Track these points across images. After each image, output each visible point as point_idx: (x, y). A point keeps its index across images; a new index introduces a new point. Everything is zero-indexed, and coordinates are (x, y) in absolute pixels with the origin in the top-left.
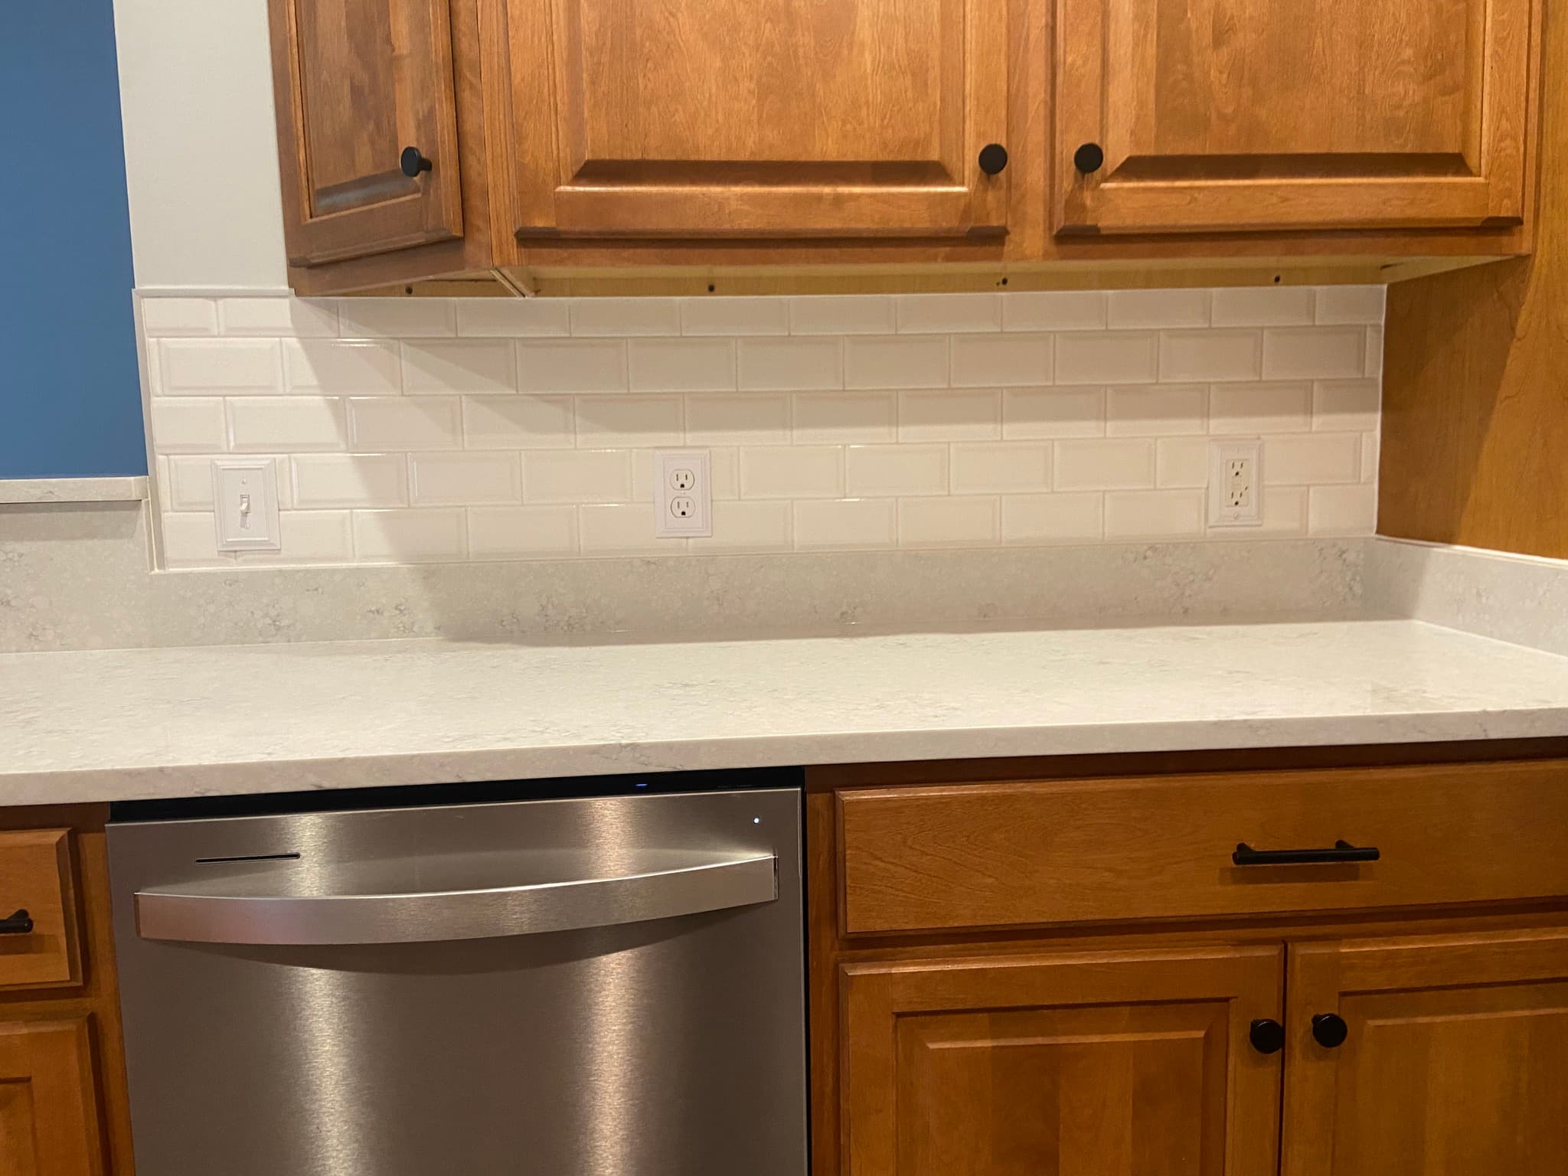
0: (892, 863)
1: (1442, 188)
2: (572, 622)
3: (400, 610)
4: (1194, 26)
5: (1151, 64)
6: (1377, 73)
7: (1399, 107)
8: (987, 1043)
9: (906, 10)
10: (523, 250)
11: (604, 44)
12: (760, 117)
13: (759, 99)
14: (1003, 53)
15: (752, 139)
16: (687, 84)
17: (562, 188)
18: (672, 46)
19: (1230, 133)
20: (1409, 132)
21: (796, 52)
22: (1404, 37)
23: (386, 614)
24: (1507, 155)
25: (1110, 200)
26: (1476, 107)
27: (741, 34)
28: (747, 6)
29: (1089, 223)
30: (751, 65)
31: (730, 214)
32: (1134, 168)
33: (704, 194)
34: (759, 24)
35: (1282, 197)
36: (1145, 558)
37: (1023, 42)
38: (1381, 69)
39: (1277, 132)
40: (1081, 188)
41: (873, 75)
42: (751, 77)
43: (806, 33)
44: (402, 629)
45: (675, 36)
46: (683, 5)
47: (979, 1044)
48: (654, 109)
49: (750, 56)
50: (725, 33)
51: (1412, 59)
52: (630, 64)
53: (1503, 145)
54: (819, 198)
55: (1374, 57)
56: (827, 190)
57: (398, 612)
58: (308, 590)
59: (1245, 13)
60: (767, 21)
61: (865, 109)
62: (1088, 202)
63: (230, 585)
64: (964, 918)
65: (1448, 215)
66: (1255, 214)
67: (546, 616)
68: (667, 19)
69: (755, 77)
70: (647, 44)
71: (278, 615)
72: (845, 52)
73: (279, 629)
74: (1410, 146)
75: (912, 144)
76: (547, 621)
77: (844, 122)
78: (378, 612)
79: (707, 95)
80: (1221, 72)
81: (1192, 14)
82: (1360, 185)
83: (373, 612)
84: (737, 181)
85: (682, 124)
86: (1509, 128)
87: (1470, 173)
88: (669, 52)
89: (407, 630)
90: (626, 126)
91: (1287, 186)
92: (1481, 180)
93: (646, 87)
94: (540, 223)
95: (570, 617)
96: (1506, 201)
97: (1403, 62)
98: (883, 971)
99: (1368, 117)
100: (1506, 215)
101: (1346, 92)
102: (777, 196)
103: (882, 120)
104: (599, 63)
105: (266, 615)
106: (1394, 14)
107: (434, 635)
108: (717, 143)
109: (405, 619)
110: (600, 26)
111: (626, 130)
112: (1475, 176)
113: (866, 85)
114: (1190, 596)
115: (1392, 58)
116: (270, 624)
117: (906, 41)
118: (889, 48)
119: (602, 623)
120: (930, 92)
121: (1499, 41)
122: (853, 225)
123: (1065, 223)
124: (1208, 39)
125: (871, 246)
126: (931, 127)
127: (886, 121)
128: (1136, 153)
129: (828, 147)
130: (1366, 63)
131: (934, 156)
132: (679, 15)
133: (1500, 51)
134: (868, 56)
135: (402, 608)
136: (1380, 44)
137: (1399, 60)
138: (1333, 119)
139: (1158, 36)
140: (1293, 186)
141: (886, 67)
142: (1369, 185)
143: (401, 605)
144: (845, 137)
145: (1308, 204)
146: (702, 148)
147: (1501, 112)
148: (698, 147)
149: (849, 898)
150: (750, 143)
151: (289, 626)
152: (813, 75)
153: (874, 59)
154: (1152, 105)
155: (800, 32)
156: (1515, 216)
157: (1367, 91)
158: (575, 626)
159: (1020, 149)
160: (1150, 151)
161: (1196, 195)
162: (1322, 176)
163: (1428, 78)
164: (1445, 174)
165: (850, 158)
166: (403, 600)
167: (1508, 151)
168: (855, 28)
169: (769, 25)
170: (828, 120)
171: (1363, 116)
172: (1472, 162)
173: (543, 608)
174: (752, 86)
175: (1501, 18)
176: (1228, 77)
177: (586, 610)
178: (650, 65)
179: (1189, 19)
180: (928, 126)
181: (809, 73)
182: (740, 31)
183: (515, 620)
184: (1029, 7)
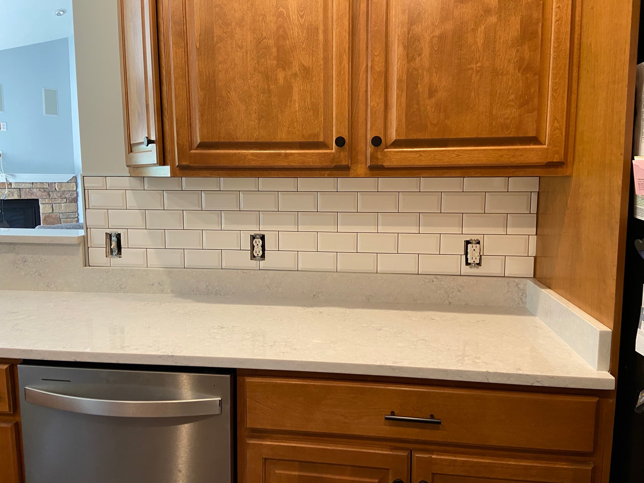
0: (263, 405)
1: (526, 150)
2: (217, 292)
3: (160, 284)
4: (421, 90)
5: (404, 105)
6: (498, 105)
7: (508, 119)
8: (296, 473)
9: (311, 88)
10: (181, 171)
11: (206, 102)
12: (259, 127)
13: (258, 120)
14: (346, 102)
15: (256, 134)
16: (234, 116)
17: (192, 151)
18: (229, 103)
19: (436, 130)
20: (512, 129)
21: (271, 104)
22: (510, 91)
23: (155, 285)
24: (557, 137)
25: (388, 156)
26: (544, 117)
27: (252, 98)
28: (254, 88)
29: (379, 164)
30: (256, 108)
31: (248, 160)
32: (397, 144)
33: (239, 153)
34: (258, 94)
35: (457, 155)
36: (433, 281)
37: (357, 97)
38: (500, 104)
39: (455, 130)
40: (377, 151)
41: (299, 111)
42: (256, 113)
43: (275, 97)
44: (160, 291)
45: (229, 99)
46: (232, 88)
47: (294, 473)
48: (222, 124)
49: (255, 105)
50: (247, 98)
51: (514, 99)
52: (214, 109)
53: (555, 132)
54: (279, 154)
55: (497, 100)
56: (283, 151)
57: (159, 285)
58: (131, 276)
59: (442, 85)
60: (261, 93)
61: (296, 124)
62: (379, 157)
63: (107, 273)
64: (288, 428)
65: (530, 161)
66: (446, 161)
67: (208, 289)
68: (227, 94)
69: (257, 112)
70: (220, 102)
71: (121, 284)
72: (289, 104)
73: (121, 288)
74: (512, 133)
75: (313, 136)
76: (208, 291)
77: (289, 127)
78: (153, 285)
79: (240, 119)
80: (432, 108)
81: (420, 86)
82: (490, 150)
83: (151, 284)
84: (251, 149)
85: (232, 129)
86: (558, 126)
87: (541, 144)
88: (228, 104)
89: (162, 291)
90: (213, 130)
91: (459, 150)
92: (546, 146)
93: (220, 117)
94: (184, 163)
95: (216, 290)
96: (556, 155)
97: (510, 101)
98: (259, 442)
99: (494, 123)
100: (556, 161)
101: (484, 114)
102: (264, 154)
103: (302, 127)
104: (204, 109)
105: (117, 284)
106: (506, 82)
107: (171, 293)
108: (244, 136)
109: (161, 287)
110: (204, 96)
111: (213, 131)
112: (543, 145)
113: (296, 115)
114: (451, 298)
115: (505, 99)
116: (119, 287)
117: (311, 99)
118: (305, 102)
119: (227, 293)
120: (319, 116)
121: (554, 90)
122: (292, 164)
123: (370, 164)
124: (426, 95)
125: (301, 171)
126: (320, 129)
127: (303, 128)
128: (398, 138)
129: (282, 137)
130: (493, 102)
131: (321, 140)
132: (231, 92)
133: (554, 94)
134: (297, 105)
135: (161, 284)
136: (500, 94)
137: (508, 100)
138: (479, 124)
139: (406, 94)
140: (461, 150)
141: (303, 108)
142: (493, 150)
143: (160, 283)
144: (288, 133)
145: (468, 157)
146: (238, 137)
147: (554, 119)
148: (237, 137)
149: (247, 415)
150: (255, 135)
151: (124, 288)
152: (277, 111)
153: (299, 106)
154: (404, 121)
155: (273, 97)
156: (561, 161)
157: (493, 113)
158: (218, 293)
159: (356, 136)
160: (403, 137)
161: (422, 154)
162: (475, 146)
163: (522, 106)
164: (529, 145)
165: (290, 140)
166: (161, 281)
167: (558, 135)
168: (292, 95)
169: (262, 94)
170: (283, 127)
171: (492, 123)
172: (542, 140)
173: (207, 286)
174: (256, 116)
175: (555, 81)
176: (435, 109)
177: (222, 288)
178: (221, 109)
179: (419, 88)
180: (319, 129)
181: (276, 111)
182: (252, 97)
183: (198, 290)
184: (359, 84)
